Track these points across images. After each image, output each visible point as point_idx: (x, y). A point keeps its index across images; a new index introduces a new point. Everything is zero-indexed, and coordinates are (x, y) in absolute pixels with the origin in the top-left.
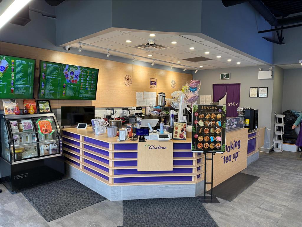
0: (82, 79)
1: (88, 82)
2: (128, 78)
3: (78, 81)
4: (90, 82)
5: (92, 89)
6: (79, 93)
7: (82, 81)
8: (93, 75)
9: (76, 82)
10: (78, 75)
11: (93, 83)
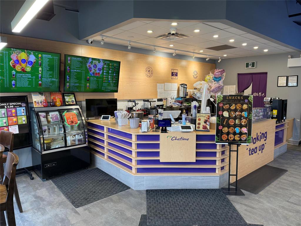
0: (105, 71)
1: (110, 74)
2: (149, 70)
3: (101, 73)
4: (112, 74)
5: (114, 82)
6: (102, 86)
7: (105, 74)
8: (115, 67)
9: (99, 75)
10: (101, 68)
11: (115, 76)
